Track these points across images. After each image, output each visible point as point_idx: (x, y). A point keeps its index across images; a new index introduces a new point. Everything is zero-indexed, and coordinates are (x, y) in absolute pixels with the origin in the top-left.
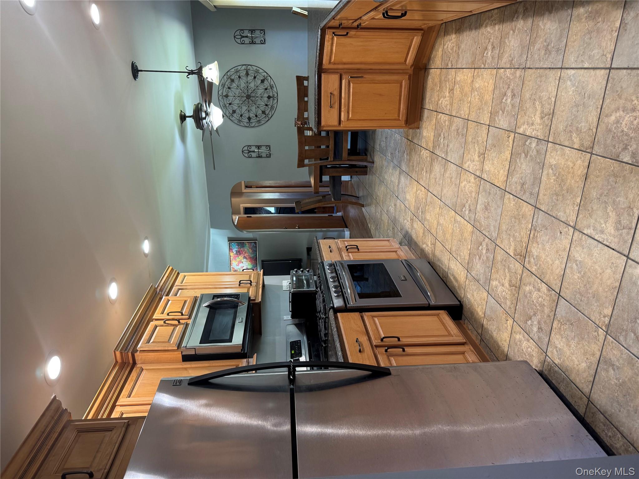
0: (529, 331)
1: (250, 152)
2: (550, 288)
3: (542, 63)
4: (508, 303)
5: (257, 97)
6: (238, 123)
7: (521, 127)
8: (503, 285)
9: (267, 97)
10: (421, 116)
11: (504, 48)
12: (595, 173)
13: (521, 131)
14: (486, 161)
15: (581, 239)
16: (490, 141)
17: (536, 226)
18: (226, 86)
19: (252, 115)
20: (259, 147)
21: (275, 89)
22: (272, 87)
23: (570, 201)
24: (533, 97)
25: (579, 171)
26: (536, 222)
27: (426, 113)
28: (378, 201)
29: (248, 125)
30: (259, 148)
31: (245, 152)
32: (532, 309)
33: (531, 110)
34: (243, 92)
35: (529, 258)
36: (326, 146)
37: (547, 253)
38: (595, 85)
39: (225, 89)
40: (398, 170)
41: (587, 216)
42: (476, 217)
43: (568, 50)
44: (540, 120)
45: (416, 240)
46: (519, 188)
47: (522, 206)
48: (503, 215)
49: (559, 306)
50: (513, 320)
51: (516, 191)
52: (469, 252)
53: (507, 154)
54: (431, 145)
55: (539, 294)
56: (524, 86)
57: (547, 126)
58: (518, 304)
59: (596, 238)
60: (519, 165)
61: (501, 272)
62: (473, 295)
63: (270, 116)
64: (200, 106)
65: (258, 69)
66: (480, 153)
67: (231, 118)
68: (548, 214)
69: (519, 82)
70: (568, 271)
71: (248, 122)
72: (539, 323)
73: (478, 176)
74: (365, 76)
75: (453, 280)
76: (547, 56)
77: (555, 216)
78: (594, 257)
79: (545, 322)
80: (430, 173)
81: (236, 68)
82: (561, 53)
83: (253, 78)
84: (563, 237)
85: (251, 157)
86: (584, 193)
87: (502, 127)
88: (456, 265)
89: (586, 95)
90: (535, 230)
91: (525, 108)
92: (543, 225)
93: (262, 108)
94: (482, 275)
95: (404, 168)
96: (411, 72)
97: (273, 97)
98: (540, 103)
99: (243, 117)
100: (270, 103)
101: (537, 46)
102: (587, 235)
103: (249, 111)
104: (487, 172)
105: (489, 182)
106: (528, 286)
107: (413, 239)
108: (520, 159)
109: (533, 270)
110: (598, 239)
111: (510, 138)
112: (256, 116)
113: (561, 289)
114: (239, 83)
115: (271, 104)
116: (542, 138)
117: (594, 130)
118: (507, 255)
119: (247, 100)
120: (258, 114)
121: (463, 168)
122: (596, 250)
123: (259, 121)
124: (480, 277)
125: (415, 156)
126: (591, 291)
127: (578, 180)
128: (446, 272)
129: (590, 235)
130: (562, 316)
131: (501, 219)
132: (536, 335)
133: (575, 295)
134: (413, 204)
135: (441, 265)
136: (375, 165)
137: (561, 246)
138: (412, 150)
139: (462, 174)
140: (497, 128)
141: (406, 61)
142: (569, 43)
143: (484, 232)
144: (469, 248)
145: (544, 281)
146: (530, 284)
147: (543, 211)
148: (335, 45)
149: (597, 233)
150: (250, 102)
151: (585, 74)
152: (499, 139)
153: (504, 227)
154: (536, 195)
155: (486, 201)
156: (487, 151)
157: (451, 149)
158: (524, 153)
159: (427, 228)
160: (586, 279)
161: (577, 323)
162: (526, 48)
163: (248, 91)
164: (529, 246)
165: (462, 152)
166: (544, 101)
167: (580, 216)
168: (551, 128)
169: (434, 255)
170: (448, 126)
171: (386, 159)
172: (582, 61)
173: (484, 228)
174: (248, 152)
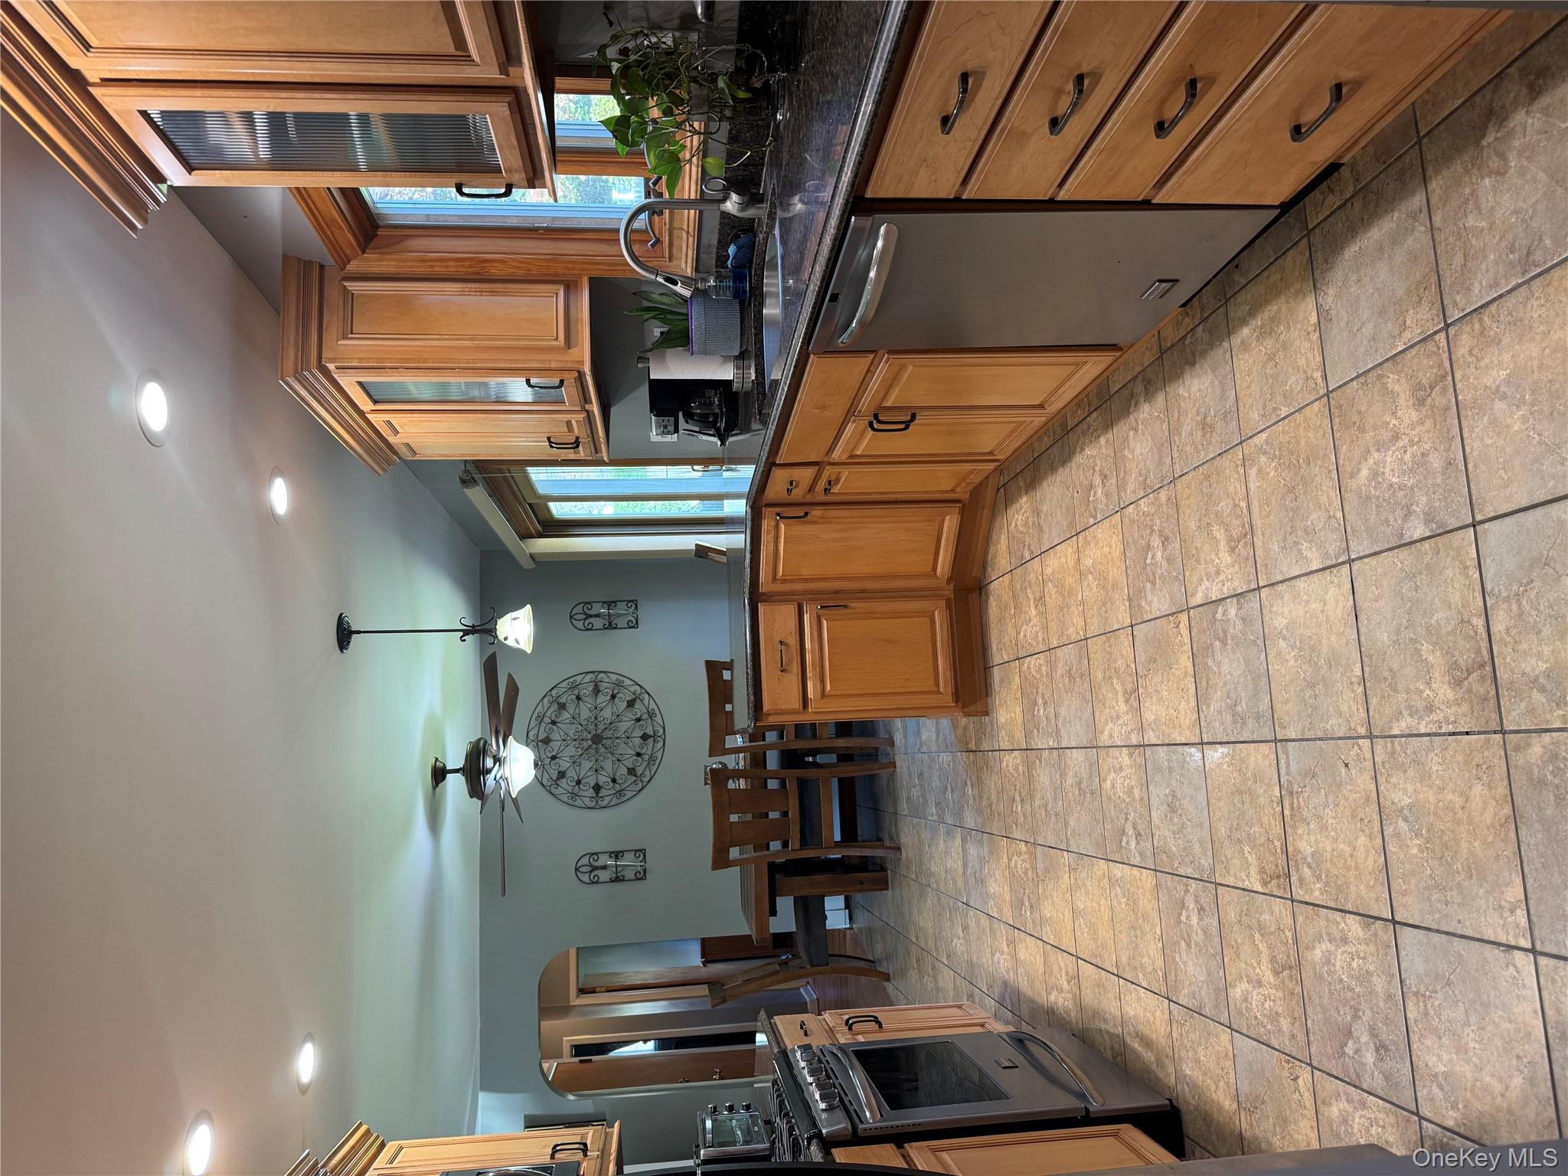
0: (1358, 1075)
1: (594, 868)
2: (1369, 918)
3: (1202, 453)
4: (1285, 1024)
5: (617, 738)
6: (570, 802)
7: (1197, 592)
8: (1259, 983)
9: (641, 737)
10: (988, 684)
11: (1125, 467)
12: (1370, 595)
13: (1198, 599)
14: (1145, 702)
15: (1393, 753)
16: (1142, 657)
17: (1290, 783)
18: (547, 720)
19: (603, 779)
20: (617, 855)
21: (659, 719)
22: (651, 715)
23: (1342, 683)
24: (1206, 520)
25: (1338, 611)
26: (1288, 774)
27: (997, 674)
28: (923, 945)
29: (592, 804)
30: (617, 858)
31: (581, 869)
32: (1345, 1002)
33: (1206, 548)
34: (586, 730)
35: (1297, 871)
36: (781, 812)
37: (1332, 834)
38: (1311, 435)
39: (543, 725)
40: (959, 835)
41: (1386, 694)
42: (1155, 843)
43: (1244, 406)
44: (1230, 555)
45: (1029, 993)
46: (1229, 718)
47: (1248, 755)
48: (1212, 801)
49: (1402, 953)
50: (1309, 1068)
51: (1225, 730)
52: (1160, 945)
53: (1186, 662)
54: (1019, 735)
55: (1349, 950)
56: (1181, 512)
57: (1247, 559)
58: (1309, 1011)
59: (1423, 731)
60: (1215, 669)
61: (1246, 949)
62: (1197, 1061)
63: (646, 779)
64: (482, 743)
65: (621, 678)
66: (1127, 693)
67: (553, 790)
68: (1307, 740)
69: (1170, 510)
70: (1391, 847)
71: (595, 795)
72: (1373, 1032)
73: (1136, 746)
74: (852, 605)
75: (1140, 1049)
76: (1208, 436)
77: (1323, 736)
78: (1434, 777)
79: (1387, 1021)
80: (1032, 797)
81: (571, 680)
82: (1232, 418)
83: (609, 697)
84: (1353, 772)
85: (597, 882)
86: (1363, 649)
87: (1158, 614)
88: (1139, 999)
89: (1301, 461)
90: (1291, 794)
91: (1194, 552)
92: (1303, 772)
93: (629, 763)
94: (1205, 987)
95: (970, 821)
96: (949, 592)
97: (655, 736)
98: (1219, 525)
99: (582, 786)
100: (648, 750)
101: (1185, 430)
102: (1403, 736)
103: (596, 771)
104: (1153, 725)
105: (1163, 745)
106: (1317, 945)
107: (1024, 995)
108: (1213, 656)
109: (1316, 896)
110: (1428, 731)
111: (1182, 625)
112: (614, 781)
113: (1394, 903)
114: (577, 711)
115: (649, 752)
116: (1245, 588)
117: (1339, 515)
118: (1247, 896)
119: (594, 746)
120: (617, 777)
121: (1100, 744)
122: (1432, 759)
123: (620, 793)
124: (1201, 996)
125: (990, 780)
126: (1459, 864)
127: (1341, 630)
128: (1119, 1037)
129: (1407, 732)
130: (1419, 976)
131: (1211, 814)
132: (1376, 1074)
133: (1428, 898)
134: (1008, 898)
135: (1103, 1026)
136: (904, 855)
137: (1358, 795)
138: (983, 768)
139: (1100, 762)
140: (1150, 620)
141: (934, 568)
142: (1240, 395)
143: (1181, 871)
144: (1159, 934)
145: (1349, 907)
146: (1319, 938)
147: (1293, 740)
148: (782, 540)
149: (1421, 718)
150: (601, 751)
151: (1287, 428)
152: (1159, 640)
153: (1222, 830)
154: (1268, 714)
155: (1167, 791)
156: (1140, 680)
157: (1064, 720)
158: (1219, 639)
159: (1052, 942)
160: (1437, 841)
161: (1458, 970)
162: (1166, 445)
163: (596, 725)
164: (1290, 839)
165: (1090, 711)
166: (1228, 516)
167: (1374, 702)
168: (1257, 558)
169: (1081, 1007)
170: (1047, 674)
171: (926, 826)
172: (1275, 409)
173: (1180, 858)
174: (589, 869)
